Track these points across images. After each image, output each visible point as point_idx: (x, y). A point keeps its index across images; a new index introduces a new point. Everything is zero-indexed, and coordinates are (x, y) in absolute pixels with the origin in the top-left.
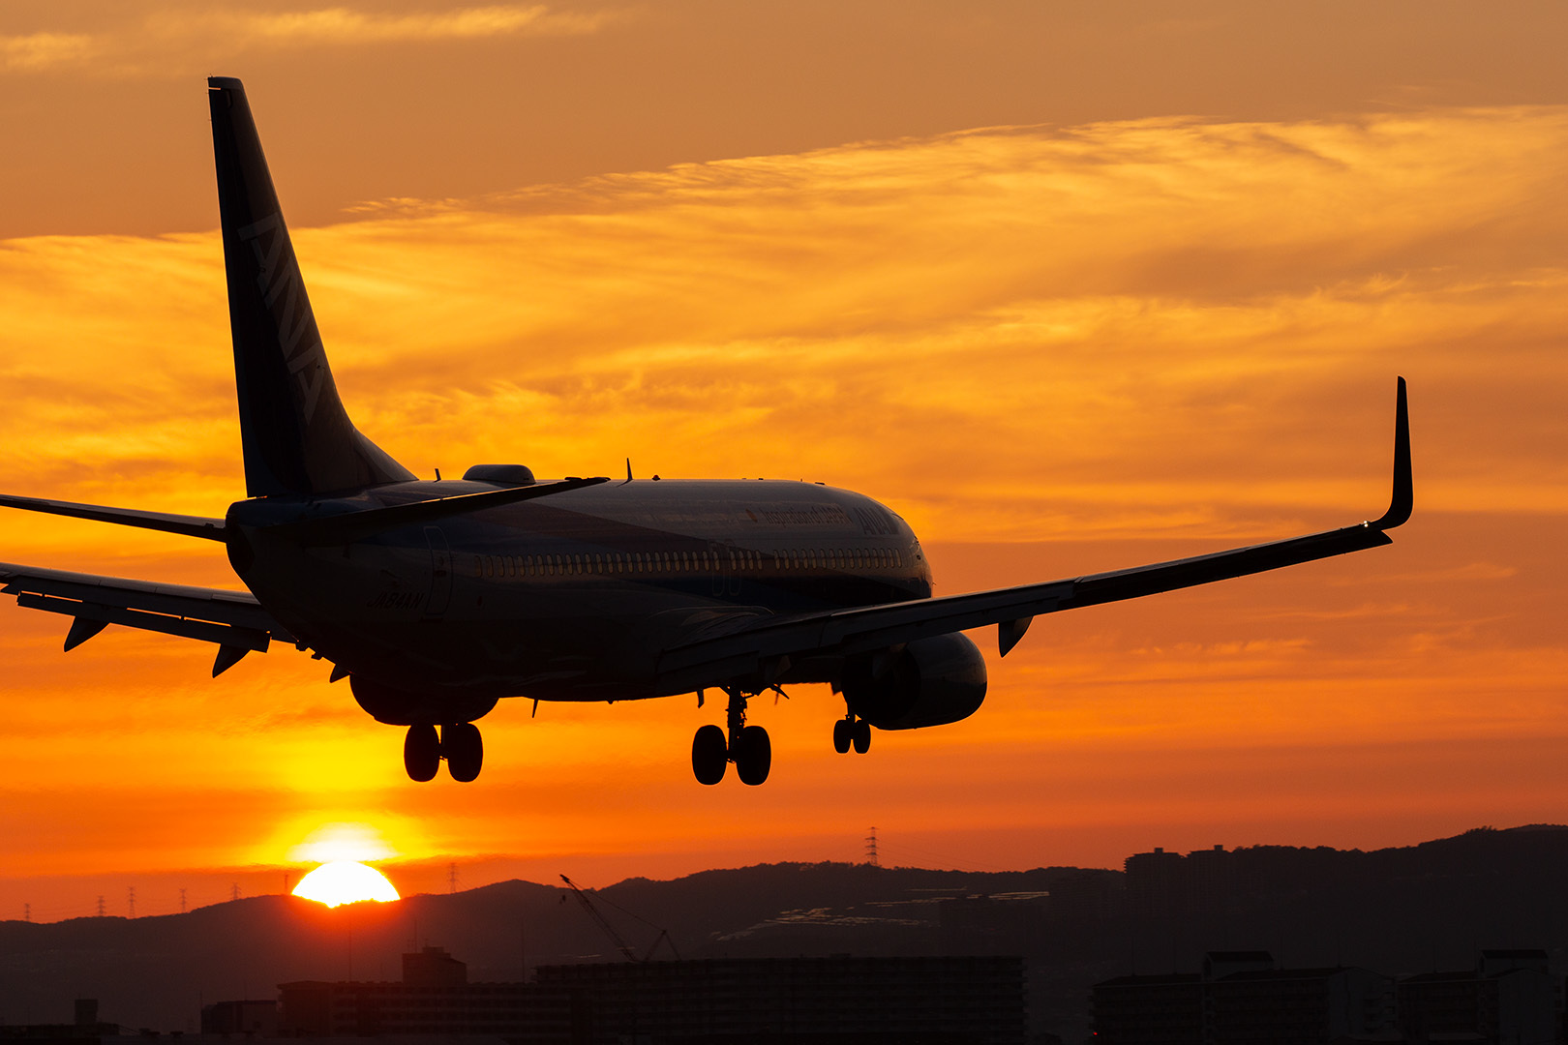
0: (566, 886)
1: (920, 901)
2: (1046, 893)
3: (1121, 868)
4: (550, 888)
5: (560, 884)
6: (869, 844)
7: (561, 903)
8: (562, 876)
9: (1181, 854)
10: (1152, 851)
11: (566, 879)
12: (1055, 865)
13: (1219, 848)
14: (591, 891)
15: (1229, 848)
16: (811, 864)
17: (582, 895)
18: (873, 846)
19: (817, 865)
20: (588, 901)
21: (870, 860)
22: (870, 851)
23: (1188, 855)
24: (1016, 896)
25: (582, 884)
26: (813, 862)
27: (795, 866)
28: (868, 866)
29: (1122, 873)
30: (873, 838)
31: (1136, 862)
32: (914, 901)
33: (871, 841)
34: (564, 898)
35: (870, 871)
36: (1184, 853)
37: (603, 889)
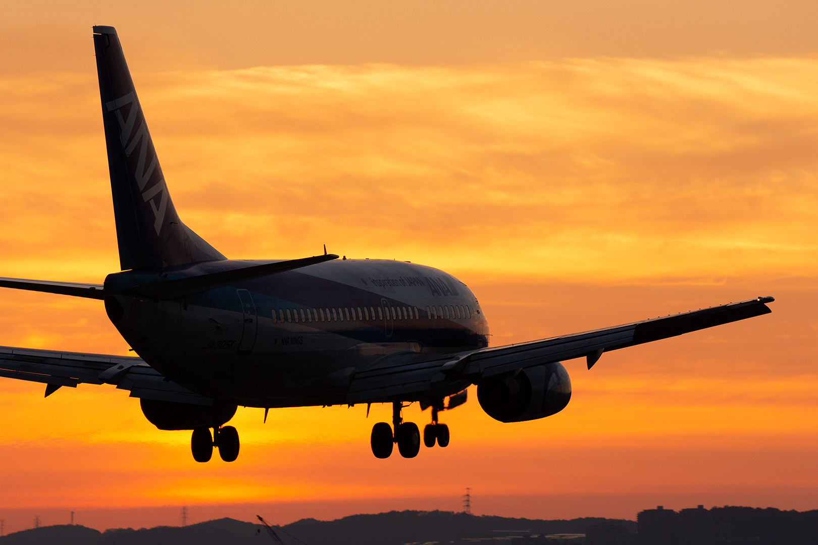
0: (260, 523)
1: (498, 538)
2: (584, 535)
3: (634, 519)
4: (250, 524)
5: (256, 522)
6: (465, 499)
7: (257, 534)
8: (258, 516)
9: (675, 510)
10: (656, 508)
11: (261, 519)
12: (591, 516)
13: (701, 507)
14: (277, 527)
15: (708, 507)
16: (425, 512)
17: (271, 530)
18: (468, 501)
19: (429, 513)
20: (275, 534)
21: (465, 510)
22: (466, 504)
23: (680, 512)
24: (563, 536)
25: (271, 522)
26: (427, 510)
27: (415, 513)
28: (464, 514)
29: (635, 522)
30: (468, 495)
31: (645, 515)
32: (494, 538)
33: (467, 497)
34: (259, 531)
35: (465, 517)
36: (677, 509)
37: (286, 526)
